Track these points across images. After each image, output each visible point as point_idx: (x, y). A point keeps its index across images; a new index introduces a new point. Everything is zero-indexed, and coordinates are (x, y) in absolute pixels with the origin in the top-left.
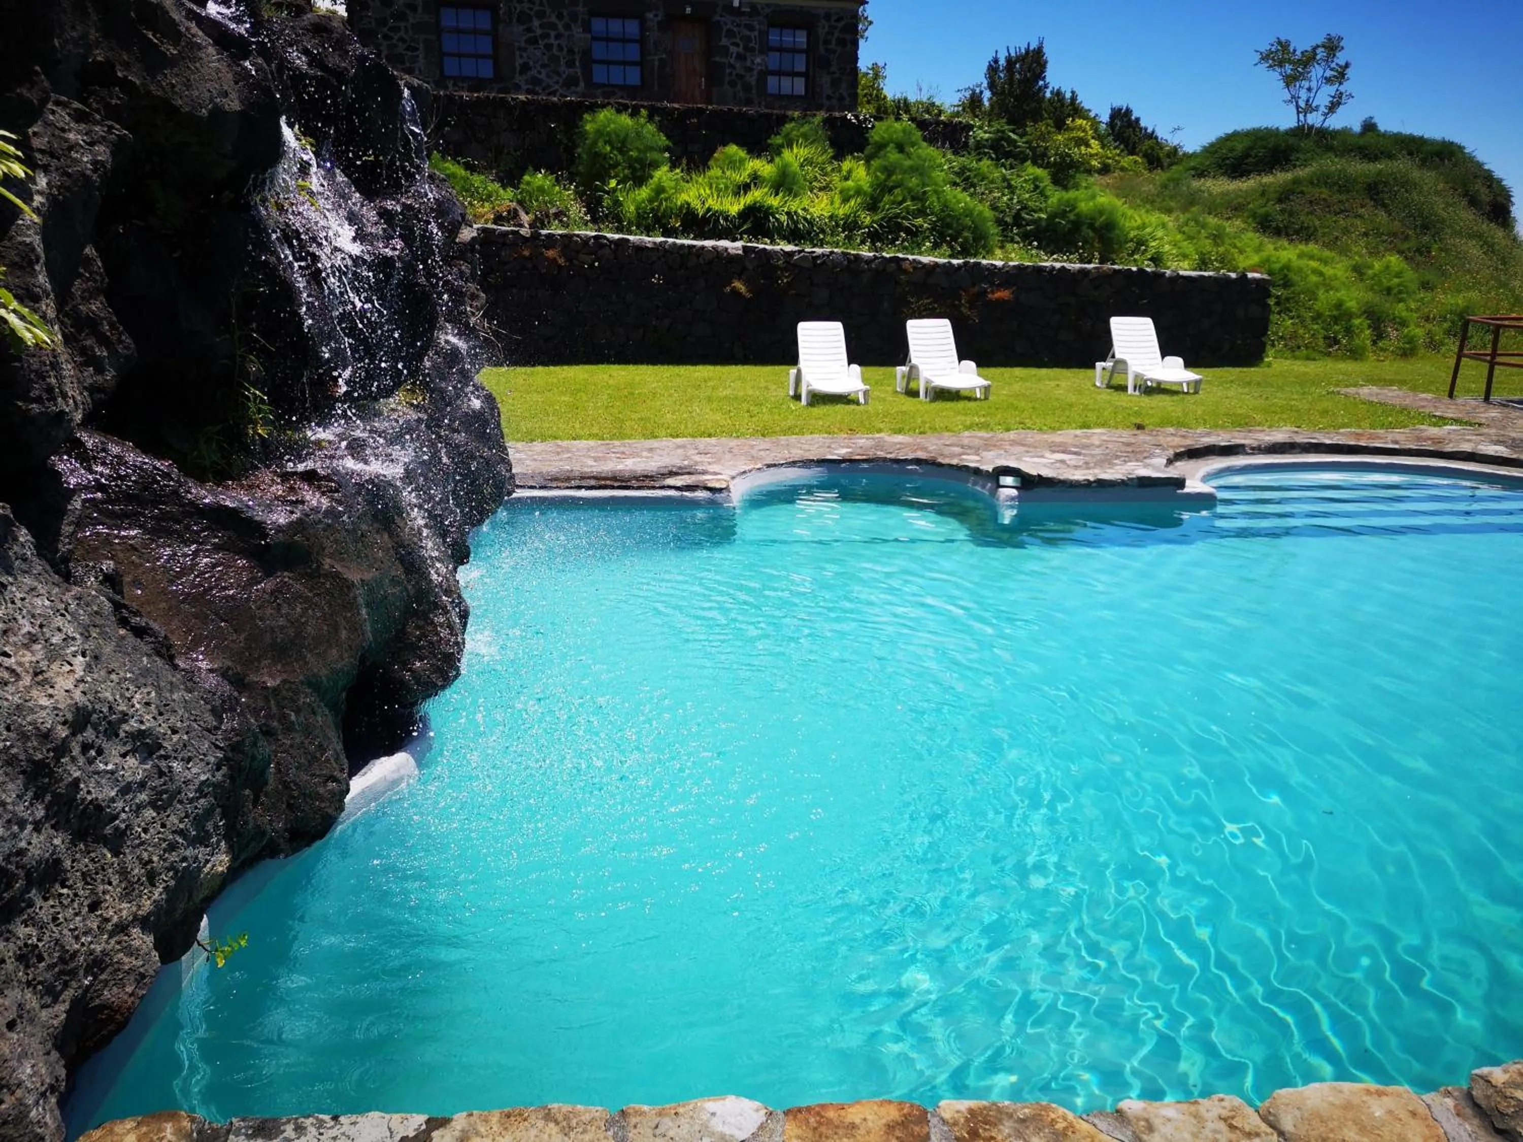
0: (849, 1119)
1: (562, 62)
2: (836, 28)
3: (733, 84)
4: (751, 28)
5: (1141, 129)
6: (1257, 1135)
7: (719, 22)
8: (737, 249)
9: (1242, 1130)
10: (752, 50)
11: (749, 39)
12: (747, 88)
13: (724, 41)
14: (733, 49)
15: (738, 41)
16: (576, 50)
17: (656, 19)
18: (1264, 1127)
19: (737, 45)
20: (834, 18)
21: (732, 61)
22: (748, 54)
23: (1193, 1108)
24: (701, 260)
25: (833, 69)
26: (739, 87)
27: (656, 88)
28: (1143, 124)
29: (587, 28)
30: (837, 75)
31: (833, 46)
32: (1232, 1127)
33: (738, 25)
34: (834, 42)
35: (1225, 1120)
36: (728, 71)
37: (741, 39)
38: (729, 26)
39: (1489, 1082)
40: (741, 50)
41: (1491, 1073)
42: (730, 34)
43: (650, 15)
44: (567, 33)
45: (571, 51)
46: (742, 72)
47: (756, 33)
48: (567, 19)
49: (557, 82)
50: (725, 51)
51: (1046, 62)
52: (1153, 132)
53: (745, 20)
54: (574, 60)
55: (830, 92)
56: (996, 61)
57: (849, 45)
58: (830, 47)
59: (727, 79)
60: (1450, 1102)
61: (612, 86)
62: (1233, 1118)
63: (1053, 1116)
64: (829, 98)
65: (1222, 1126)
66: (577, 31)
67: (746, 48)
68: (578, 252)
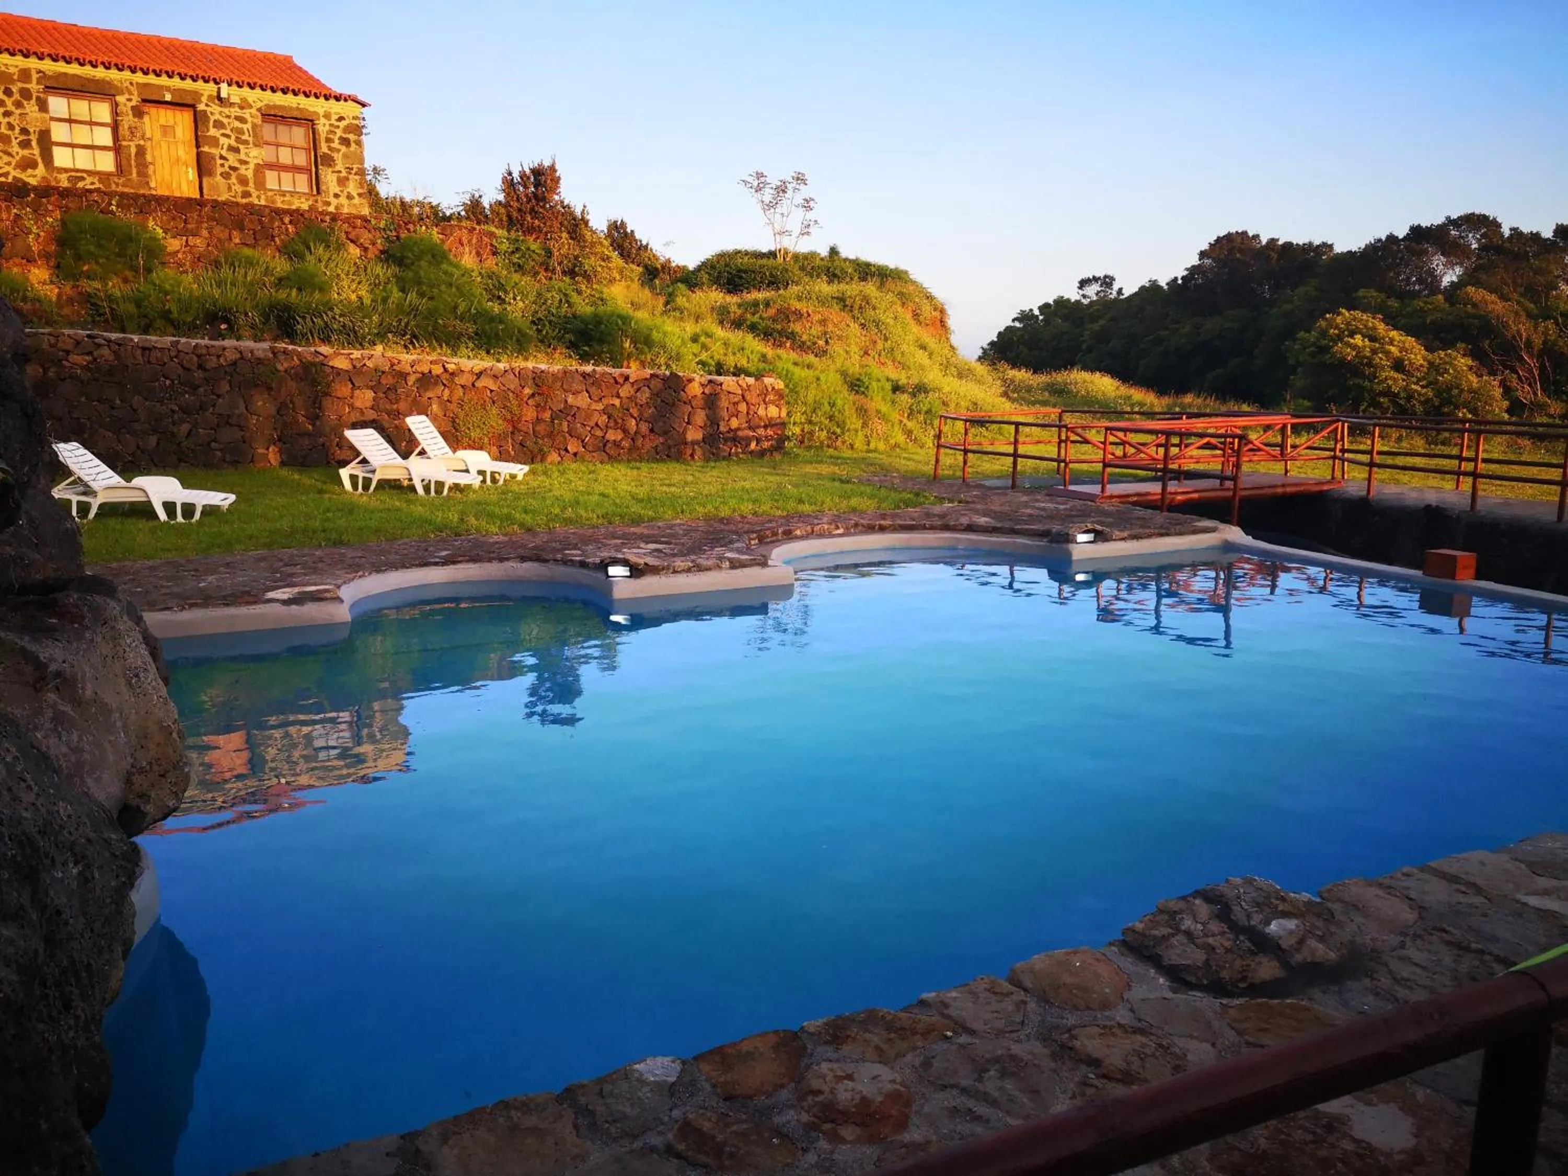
0: (744, 1049)
1: (14, 143)
2: (338, 127)
3: (226, 176)
4: (242, 120)
5: (636, 241)
6: (1012, 993)
7: (205, 112)
8: (264, 350)
9: (1002, 994)
10: (246, 142)
11: (240, 131)
12: (243, 181)
13: (213, 132)
14: (224, 141)
15: (228, 132)
16: (31, 130)
17: (130, 104)
18: (1014, 989)
19: (228, 136)
20: (334, 117)
21: (224, 153)
22: (241, 147)
23: (967, 988)
24: (222, 360)
25: (338, 168)
26: (234, 180)
27: (134, 175)
28: (638, 236)
29: (43, 106)
30: (344, 174)
31: (336, 145)
32: (994, 993)
33: (228, 117)
34: (337, 141)
35: (989, 991)
36: (219, 162)
37: (232, 130)
38: (217, 117)
39: (1134, 931)
40: (233, 142)
41: (1134, 926)
42: (219, 125)
43: (120, 99)
44: (18, 111)
45: (24, 131)
46: (237, 165)
47: (249, 126)
48: (17, 96)
49: (9, 164)
50: (215, 142)
51: (559, 178)
52: (647, 244)
53: (235, 111)
54: (29, 141)
55: (337, 190)
56: (510, 174)
57: (353, 145)
58: (332, 145)
59: (220, 170)
60: (1114, 949)
61: (78, 171)
62: (993, 987)
63: (881, 1014)
64: (336, 196)
65: (987, 994)
66: (31, 108)
67: (238, 140)
68: (68, 352)
